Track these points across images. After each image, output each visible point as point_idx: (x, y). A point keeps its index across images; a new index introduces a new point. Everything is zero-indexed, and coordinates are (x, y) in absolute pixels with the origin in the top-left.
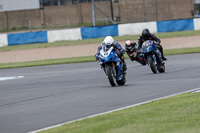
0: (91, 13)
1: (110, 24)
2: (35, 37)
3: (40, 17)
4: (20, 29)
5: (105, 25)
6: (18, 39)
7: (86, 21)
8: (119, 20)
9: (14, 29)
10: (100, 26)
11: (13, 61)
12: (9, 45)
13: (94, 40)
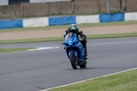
0: (106, 4)
1: (119, 13)
2: (67, 20)
3: (71, 7)
4: (57, 15)
5: (116, 13)
6: (56, 22)
7: (103, 10)
8: (126, 10)
9: (53, 14)
10: (112, 14)
11: (52, 36)
12: (50, 25)
13: (108, 23)
